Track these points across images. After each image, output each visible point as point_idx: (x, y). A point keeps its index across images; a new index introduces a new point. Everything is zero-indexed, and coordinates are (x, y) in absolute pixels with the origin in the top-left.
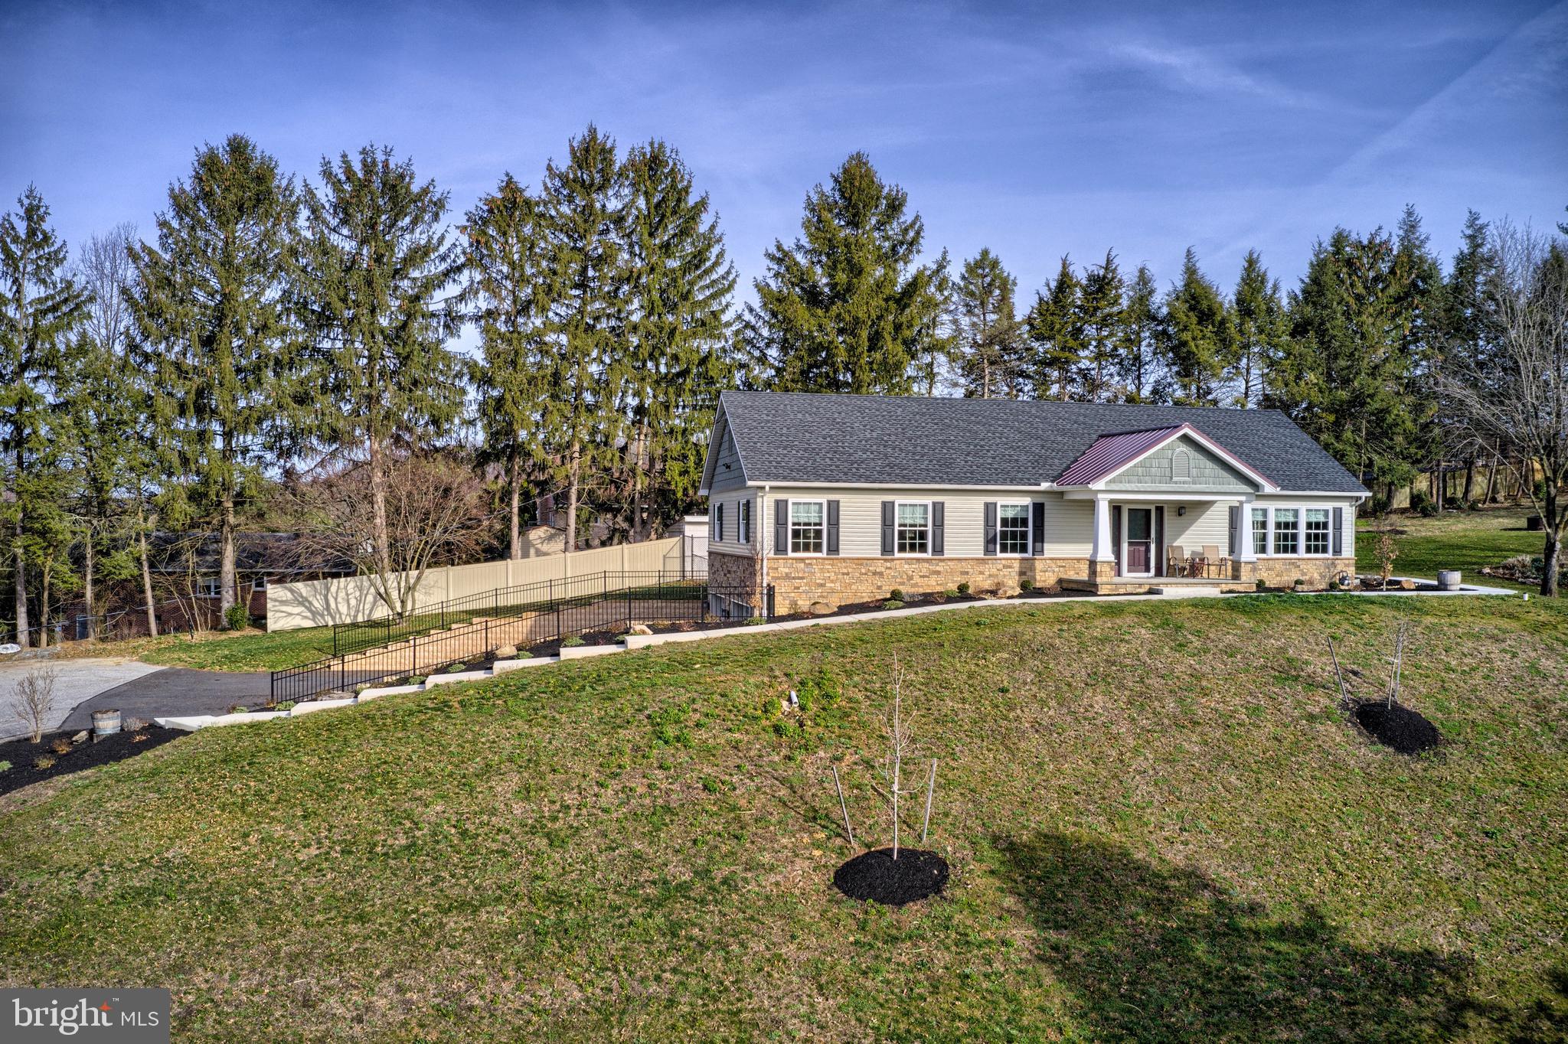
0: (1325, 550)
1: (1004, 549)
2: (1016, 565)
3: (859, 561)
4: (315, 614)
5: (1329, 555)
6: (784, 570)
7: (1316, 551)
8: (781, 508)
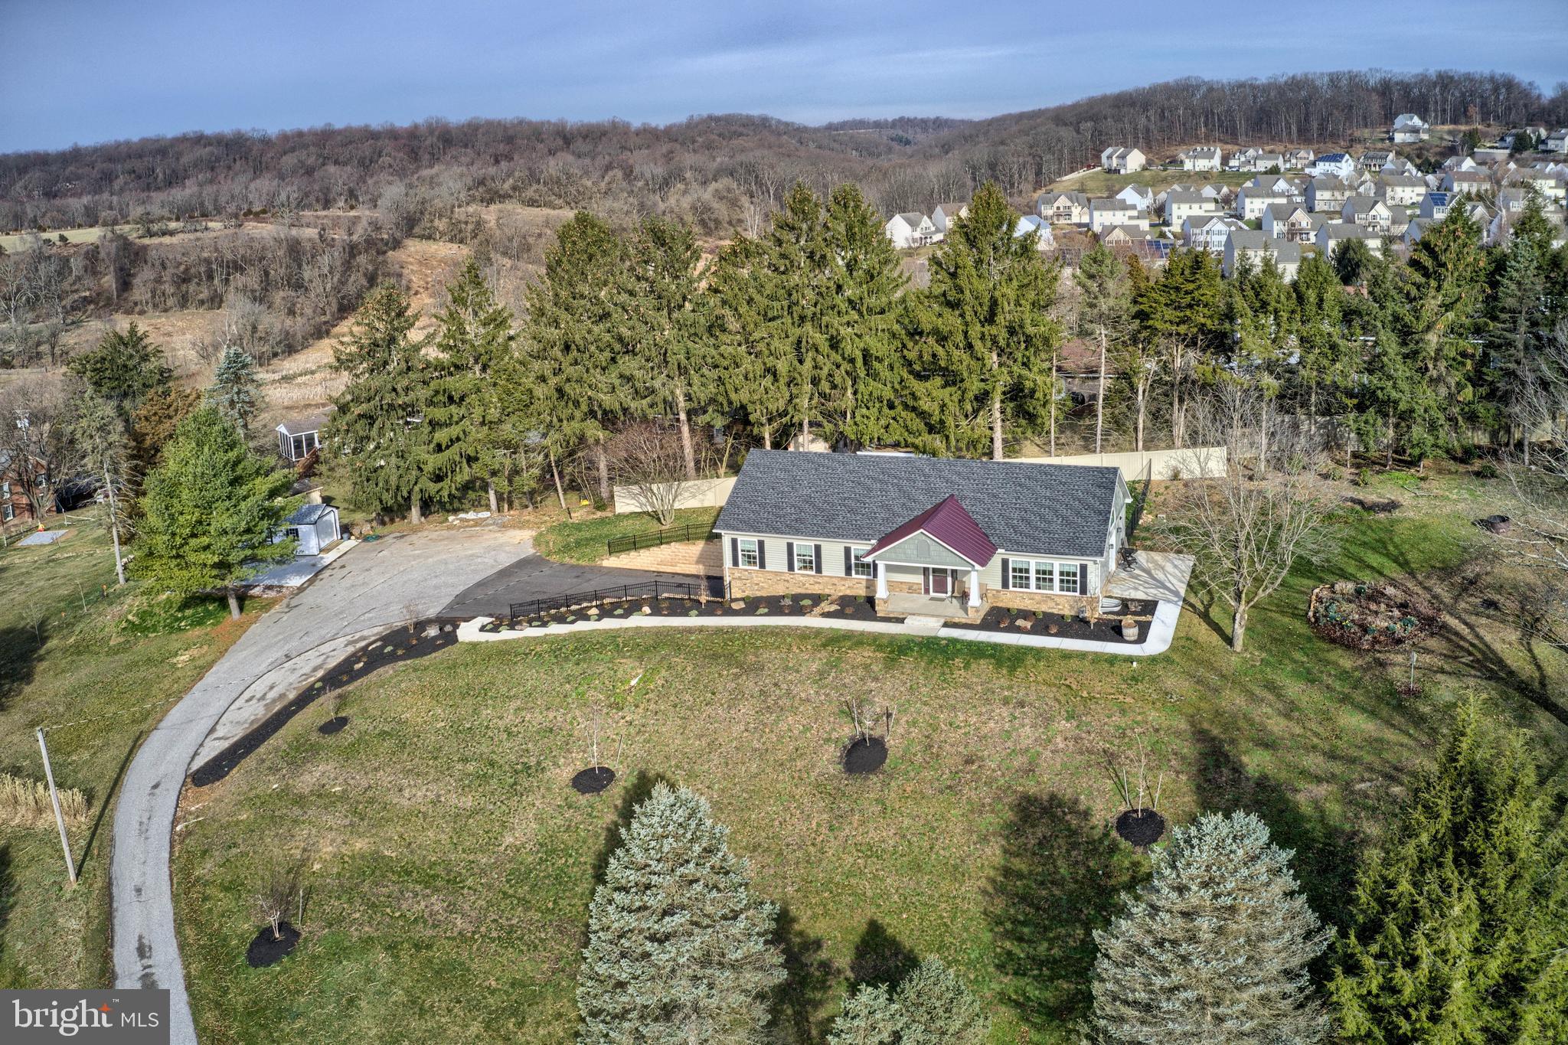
0: (1075, 590)
1: (857, 573)
2: (864, 583)
3: (776, 573)
4: (641, 505)
5: (1077, 594)
6: (737, 575)
7: (1068, 590)
8: (734, 542)
